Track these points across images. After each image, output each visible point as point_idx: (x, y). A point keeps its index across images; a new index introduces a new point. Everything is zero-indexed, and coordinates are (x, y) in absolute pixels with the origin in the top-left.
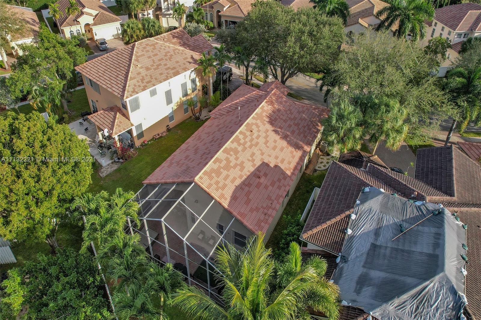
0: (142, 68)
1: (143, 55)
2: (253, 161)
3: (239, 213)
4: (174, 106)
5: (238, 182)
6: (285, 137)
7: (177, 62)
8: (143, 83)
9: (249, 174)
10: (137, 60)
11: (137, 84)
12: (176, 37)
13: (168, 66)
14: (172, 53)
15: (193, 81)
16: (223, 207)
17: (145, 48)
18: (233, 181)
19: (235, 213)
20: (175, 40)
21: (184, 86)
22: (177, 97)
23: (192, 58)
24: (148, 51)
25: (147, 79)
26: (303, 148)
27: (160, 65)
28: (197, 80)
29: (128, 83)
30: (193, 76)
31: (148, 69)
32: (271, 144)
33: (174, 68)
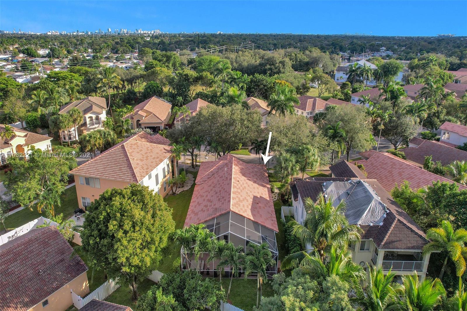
0: (137, 160)
1: (133, 152)
2: (249, 196)
3: (261, 222)
4: (159, 186)
5: (250, 207)
6: (255, 182)
7: (157, 153)
8: (144, 170)
9: (251, 202)
10: (131, 156)
11: (141, 171)
12: (143, 138)
13: (153, 157)
14: (150, 148)
15: (168, 165)
16: (252, 221)
17: (131, 147)
18: (248, 207)
19: (259, 222)
20: (143, 140)
21: (164, 169)
22: (161, 179)
23: (164, 149)
24: (134, 149)
25: (145, 167)
26: (266, 186)
27: (147, 157)
28: (170, 165)
29: (134, 171)
30: (168, 162)
31: (142, 160)
32: (251, 186)
33: (158, 158)
